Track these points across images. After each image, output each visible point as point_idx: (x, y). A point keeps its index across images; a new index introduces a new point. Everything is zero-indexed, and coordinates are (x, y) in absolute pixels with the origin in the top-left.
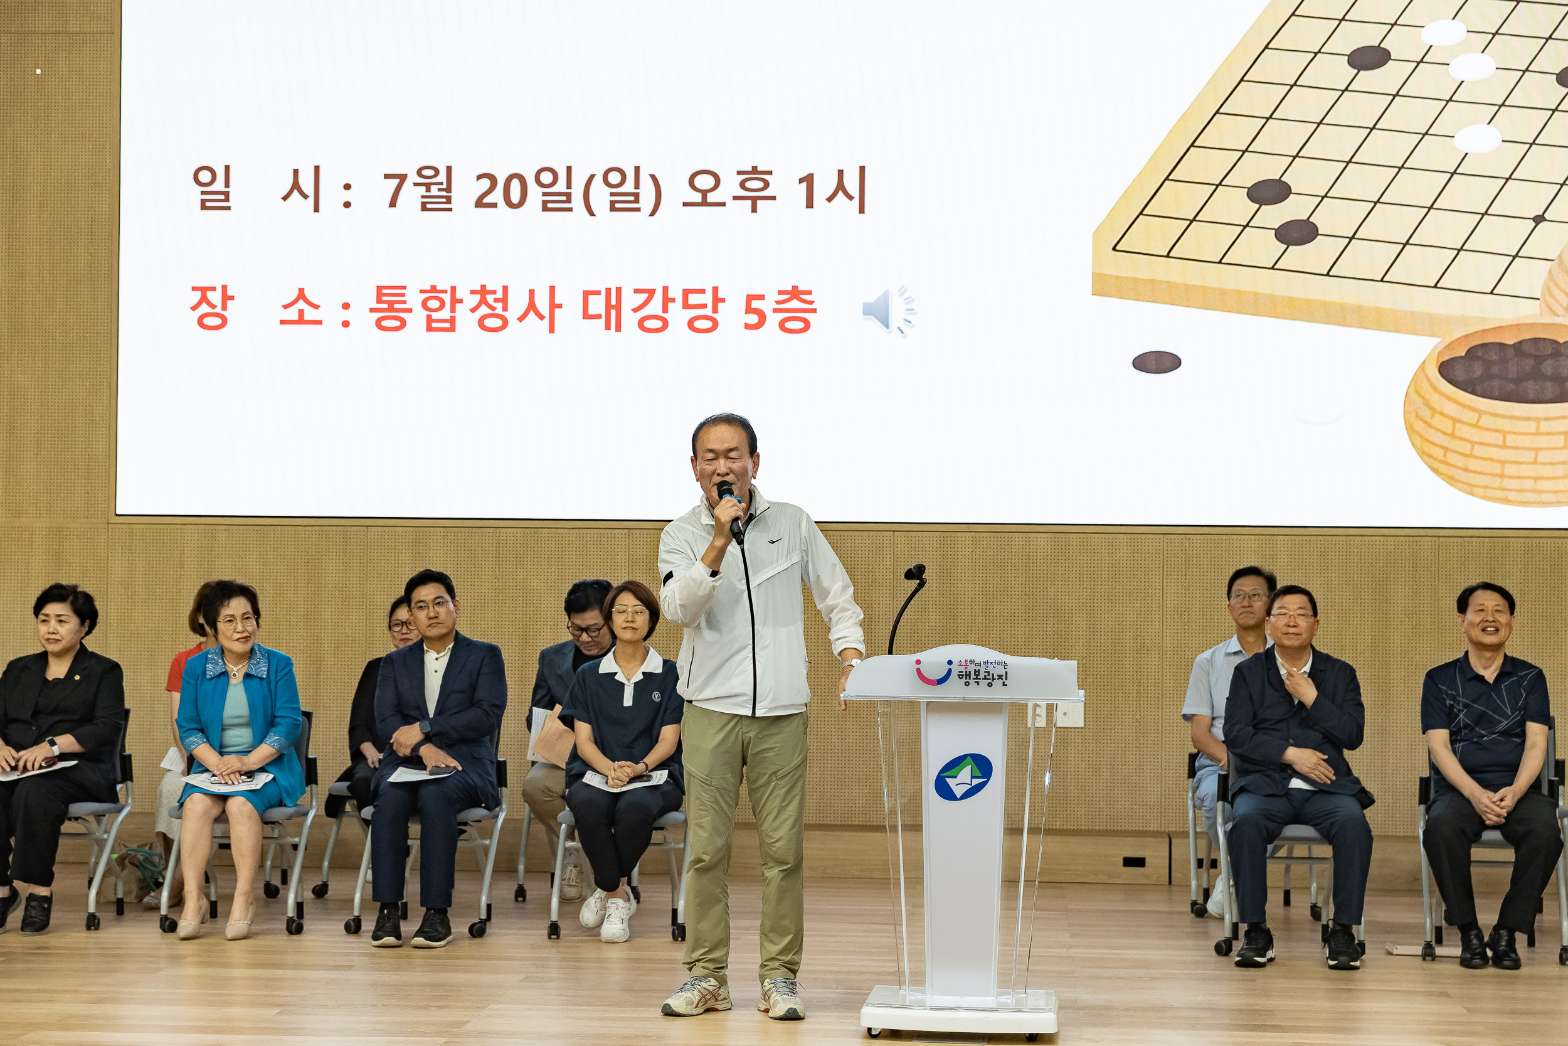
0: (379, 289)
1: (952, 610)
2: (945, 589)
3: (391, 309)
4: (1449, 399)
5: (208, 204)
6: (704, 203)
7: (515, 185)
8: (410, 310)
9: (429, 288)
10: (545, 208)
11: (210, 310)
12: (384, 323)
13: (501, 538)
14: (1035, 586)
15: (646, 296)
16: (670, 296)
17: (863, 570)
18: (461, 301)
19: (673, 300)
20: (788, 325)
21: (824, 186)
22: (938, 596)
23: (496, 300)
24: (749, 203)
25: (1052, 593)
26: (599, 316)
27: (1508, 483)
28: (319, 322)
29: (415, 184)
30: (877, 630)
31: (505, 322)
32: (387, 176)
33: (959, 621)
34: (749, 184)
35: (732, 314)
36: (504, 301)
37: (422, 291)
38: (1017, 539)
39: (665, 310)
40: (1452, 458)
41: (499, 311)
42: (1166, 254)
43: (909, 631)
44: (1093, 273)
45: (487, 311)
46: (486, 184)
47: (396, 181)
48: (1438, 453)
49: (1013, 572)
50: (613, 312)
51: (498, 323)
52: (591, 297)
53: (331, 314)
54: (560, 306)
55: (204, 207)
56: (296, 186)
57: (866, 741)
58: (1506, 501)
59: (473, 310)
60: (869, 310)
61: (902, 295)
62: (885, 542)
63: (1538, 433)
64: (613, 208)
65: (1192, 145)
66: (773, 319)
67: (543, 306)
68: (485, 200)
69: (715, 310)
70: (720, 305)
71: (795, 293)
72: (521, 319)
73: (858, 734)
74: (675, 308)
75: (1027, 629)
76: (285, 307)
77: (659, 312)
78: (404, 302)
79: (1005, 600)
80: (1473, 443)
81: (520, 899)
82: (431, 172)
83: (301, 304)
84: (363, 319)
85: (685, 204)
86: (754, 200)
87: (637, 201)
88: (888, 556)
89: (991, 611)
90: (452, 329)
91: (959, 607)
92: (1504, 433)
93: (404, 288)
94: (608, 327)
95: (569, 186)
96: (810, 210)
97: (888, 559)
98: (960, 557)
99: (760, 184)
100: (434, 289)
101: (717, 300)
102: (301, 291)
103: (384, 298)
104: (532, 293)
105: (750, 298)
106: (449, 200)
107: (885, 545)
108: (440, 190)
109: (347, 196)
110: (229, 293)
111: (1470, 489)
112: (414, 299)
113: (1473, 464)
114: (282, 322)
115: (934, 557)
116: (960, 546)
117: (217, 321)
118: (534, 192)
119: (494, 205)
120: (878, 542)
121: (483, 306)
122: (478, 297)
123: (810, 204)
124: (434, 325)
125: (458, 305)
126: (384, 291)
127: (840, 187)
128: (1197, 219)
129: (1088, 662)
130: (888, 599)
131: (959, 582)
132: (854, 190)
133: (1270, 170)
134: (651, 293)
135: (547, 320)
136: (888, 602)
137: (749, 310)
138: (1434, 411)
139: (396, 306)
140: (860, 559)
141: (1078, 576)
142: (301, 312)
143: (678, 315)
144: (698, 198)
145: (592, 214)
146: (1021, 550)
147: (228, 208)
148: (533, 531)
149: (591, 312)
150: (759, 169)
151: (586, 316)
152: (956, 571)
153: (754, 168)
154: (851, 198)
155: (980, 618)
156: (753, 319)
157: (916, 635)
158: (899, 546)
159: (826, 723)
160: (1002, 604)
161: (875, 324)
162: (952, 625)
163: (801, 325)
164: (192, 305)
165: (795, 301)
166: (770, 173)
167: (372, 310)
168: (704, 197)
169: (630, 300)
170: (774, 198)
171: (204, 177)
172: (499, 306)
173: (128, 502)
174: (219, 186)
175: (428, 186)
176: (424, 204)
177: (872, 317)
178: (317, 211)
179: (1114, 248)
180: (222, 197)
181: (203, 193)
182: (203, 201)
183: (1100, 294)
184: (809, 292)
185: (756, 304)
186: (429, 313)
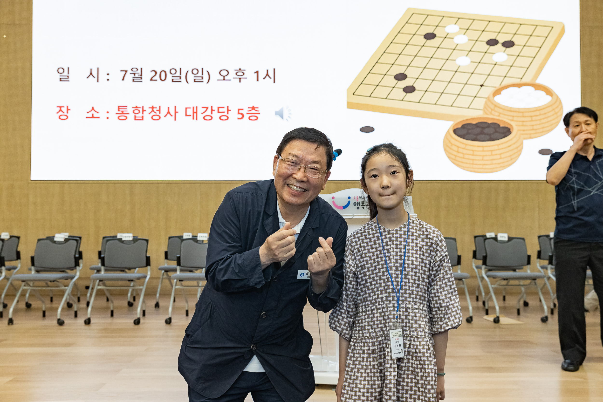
0: (119, 107)
3: (123, 113)
4: (456, 140)
5: (62, 79)
6: (224, 80)
7: (163, 74)
8: (129, 114)
11: (62, 113)
12: (120, 118)
15: (205, 109)
16: (213, 109)
18: (145, 111)
20: (251, 118)
21: (262, 74)
23: (157, 110)
24: (238, 79)
26: (190, 115)
27: (475, 166)
28: (99, 117)
29: (130, 73)
31: (160, 117)
32: (121, 71)
34: (238, 74)
35: (233, 114)
36: (159, 111)
37: (133, 108)
39: (212, 113)
40: (458, 159)
41: (158, 114)
42: (369, 96)
44: (347, 102)
45: (154, 114)
46: (153, 73)
47: (124, 72)
48: (454, 157)
50: (195, 114)
51: (158, 118)
53: (102, 114)
54: (178, 112)
55: (61, 81)
56: (91, 74)
58: (474, 172)
59: (149, 114)
60: (277, 113)
61: (287, 109)
63: (483, 151)
64: (195, 81)
65: (377, 62)
66: (246, 116)
67: (172, 112)
68: (153, 79)
69: (228, 113)
71: (253, 108)
72: (165, 116)
74: (215, 113)
76: (88, 112)
77: (210, 114)
78: (127, 111)
80: (464, 154)
83: (93, 112)
84: (114, 116)
85: (218, 80)
86: (240, 79)
87: (202, 79)
90: (143, 119)
92: (473, 151)
93: (127, 106)
94: (193, 119)
95: (180, 74)
96: (258, 81)
99: (242, 74)
100: (136, 107)
101: (228, 110)
102: (93, 107)
103: (120, 110)
104: (169, 108)
105: (239, 110)
106: (141, 78)
108: (138, 75)
109: (108, 77)
110: (69, 108)
111: (463, 168)
112: (130, 110)
113: (464, 160)
114: (87, 117)
117: (65, 117)
118: (169, 76)
119: (156, 80)
121: (153, 112)
122: (151, 110)
124: (137, 118)
126: (120, 108)
127: (267, 75)
128: (379, 85)
132: (272, 77)
133: (401, 70)
134: (207, 108)
135: (173, 117)
137: (239, 113)
138: (452, 144)
139: (124, 112)
142: (93, 114)
143: (216, 115)
144: (222, 78)
145: (188, 83)
147: (69, 81)
148: (169, 184)
149: (188, 114)
150: (242, 69)
151: (186, 115)
153: (240, 69)
156: (240, 116)
161: (278, 117)
163: (255, 118)
164: (57, 112)
165: (253, 111)
166: (245, 70)
167: (116, 114)
168: (224, 78)
169: (200, 110)
170: (246, 78)
171: (61, 71)
172: (158, 112)
173: (34, 176)
174: (66, 73)
175: (135, 74)
176: (133, 80)
177: (278, 115)
178: (98, 82)
179: (353, 94)
180: (67, 77)
181: (60, 76)
182: (60, 79)
183: (349, 108)
184: (258, 108)
185: (241, 112)
186: (135, 115)
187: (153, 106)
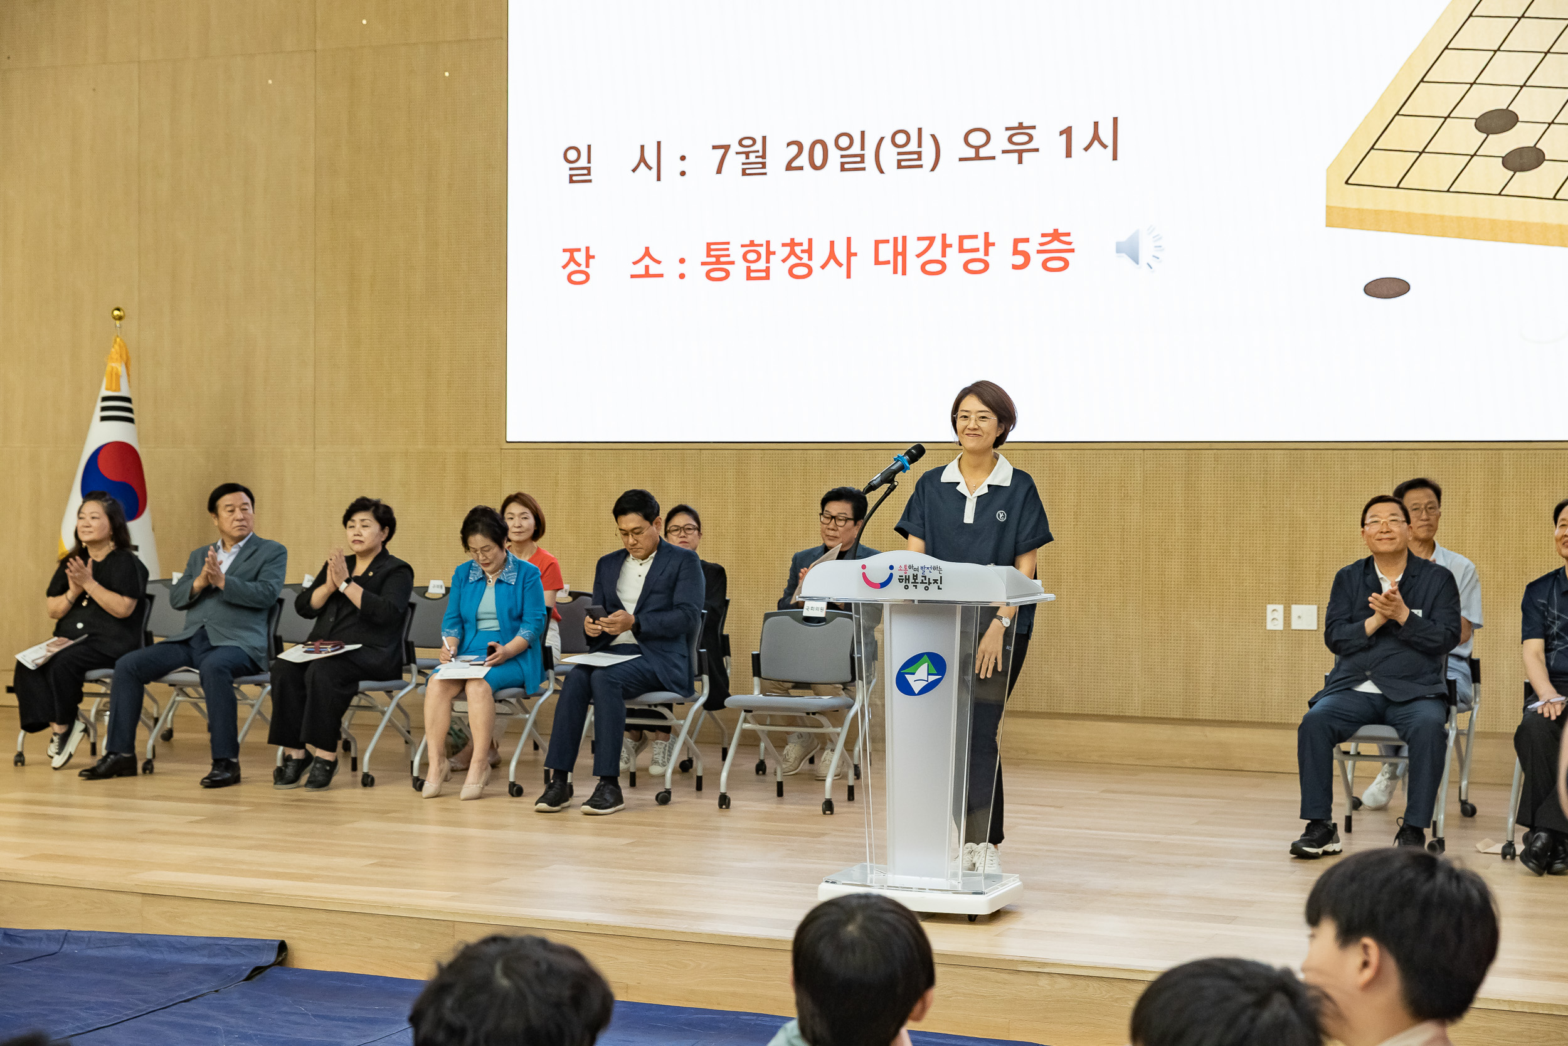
0: (709, 245)
1: (1196, 522)
2: (1190, 502)
3: (718, 262)
5: (574, 178)
6: (977, 158)
7: (818, 149)
8: (732, 263)
9: (748, 243)
10: (843, 169)
11: (575, 267)
12: (713, 274)
13: (808, 459)
14: (1272, 499)
15: (927, 243)
16: (948, 242)
17: (1117, 485)
18: (774, 253)
19: (950, 246)
21: (1081, 137)
22: (1183, 508)
23: (803, 251)
24: (1016, 155)
25: (1288, 506)
26: (888, 262)
28: (661, 276)
29: (737, 153)
30: (1129, 540)
31: (810, 272)
32: (714, 147)
33: (1202, 531)
34: (1015, 139)
35: (1001, 257)
36: (809, 251)
37: (742, 246)
38: (1256, 456)
39: (944, 255)
41: (805, 260)
42: (1396, 185)
43: (1157, 540)
44: (1327, 206)
45: (796, 261)
46: (794, 149)
47: (722, 151)
49: (1252, 486)
50: (900, 258)
51: (804, 271)
52: (881, 246)
53: (670, 268)
54: (855, 254)
55: (571, 181)
56: (642, 159)
59: (784, 261)
60: (1120, 249)
61: (1150, 233)
62: (1136, 459)
64: (899, 166)
65: (1422, 80)
66: (1037, 260)
67: (841, 254)
68: (794, 164)
69: (986, 253)
70: (991, 248)
72: (823, 267)
73: (1112, 633)
74: (952, 252)
75: (1265, 538)
76: (635, 263)
77: (939, 257)
78: (728, 256)
79: (1245, 512)
81: (761, 772)
82: (749, 142)
83: (647, 261)
84: (696, 271)
85: (961, 160)
86: (1020, 153)
87: (919, 159)
88: (1139, 472)
89: (1232, 522)
90: (767, 277)
91: (1203, 518)
93: (728, 243)
94: (895, 272)
95: (863, 148)
96: (1069, 159)
97: (1138, 475)
98: (1203, 472)
99: (1026, 138)
100: (752, 243)
101: (988, 244)
102: (647, 249)
103: (712, 253)
104: (832, 243)
105: (1017, 242)
106: (764, 165)
107: (1136, 463)
108: (757, 157)
109: (683, 166)
110: (591, 253)
112: (736, 253)
114: (633, 276)
115: (1180, 473)
116: (1203, 463)
117: (582, 277)
118: (835, 155)
119: (801, 168)
120: (1129, 459)
122: (788, 249)
123: (1069, 154)
124: (753, 275)
125: (772, 257)
126: (713, 247)
127: (1096, 137)
128: (1426, 150)
129: (1321, 570)
130: (1138, 511)
132: (1108, 139)
133: (1497, 101)
134: (931, 240)
135: (845, 267)
136: (1139, 514)
137: (1016, 252)
139: (722, 259)
140: (1114, 475)
141: (1312, 489)
142: (647, 267)
143: (955, 259)
144: (971, 153)
145: (882, 172)
146: (1259, 466)
147: (590, 181)
148: (834, 452)
149: (881, 259)
150: (1024, 125)
151: (877, 262)
152: (1200, 486)
153: (1021, 124)
154: (1105, 147)
155: (1222, 529)
156: (1020, 260)
157: (1163, 544)
158: (1149, 463)
160: (1242, 516)
161: (1126, 260)
162: (1196, 535)
163: (1061, 264)
164: (564, 264)
165: (1056, 243)
166: (1034, 127)
167: (703, 264)
168: (977, 153)
169: (914, 247)
170: (1037, 150)
171: (572, 155)
172: (805, 256)
173: (516, 431)
174: (583, 162)
175: (747, 154)
176: (744, 170)
177: (1124, 255)
178: (659, 179)
179: (1347, 183)
180: (585, 172)
181: (571, 169)
182: (571, 176)
183: (1332, 226)
184: (1068, 234)
185: (1021, 247)
186: (749, 265)
187: (792, 240)
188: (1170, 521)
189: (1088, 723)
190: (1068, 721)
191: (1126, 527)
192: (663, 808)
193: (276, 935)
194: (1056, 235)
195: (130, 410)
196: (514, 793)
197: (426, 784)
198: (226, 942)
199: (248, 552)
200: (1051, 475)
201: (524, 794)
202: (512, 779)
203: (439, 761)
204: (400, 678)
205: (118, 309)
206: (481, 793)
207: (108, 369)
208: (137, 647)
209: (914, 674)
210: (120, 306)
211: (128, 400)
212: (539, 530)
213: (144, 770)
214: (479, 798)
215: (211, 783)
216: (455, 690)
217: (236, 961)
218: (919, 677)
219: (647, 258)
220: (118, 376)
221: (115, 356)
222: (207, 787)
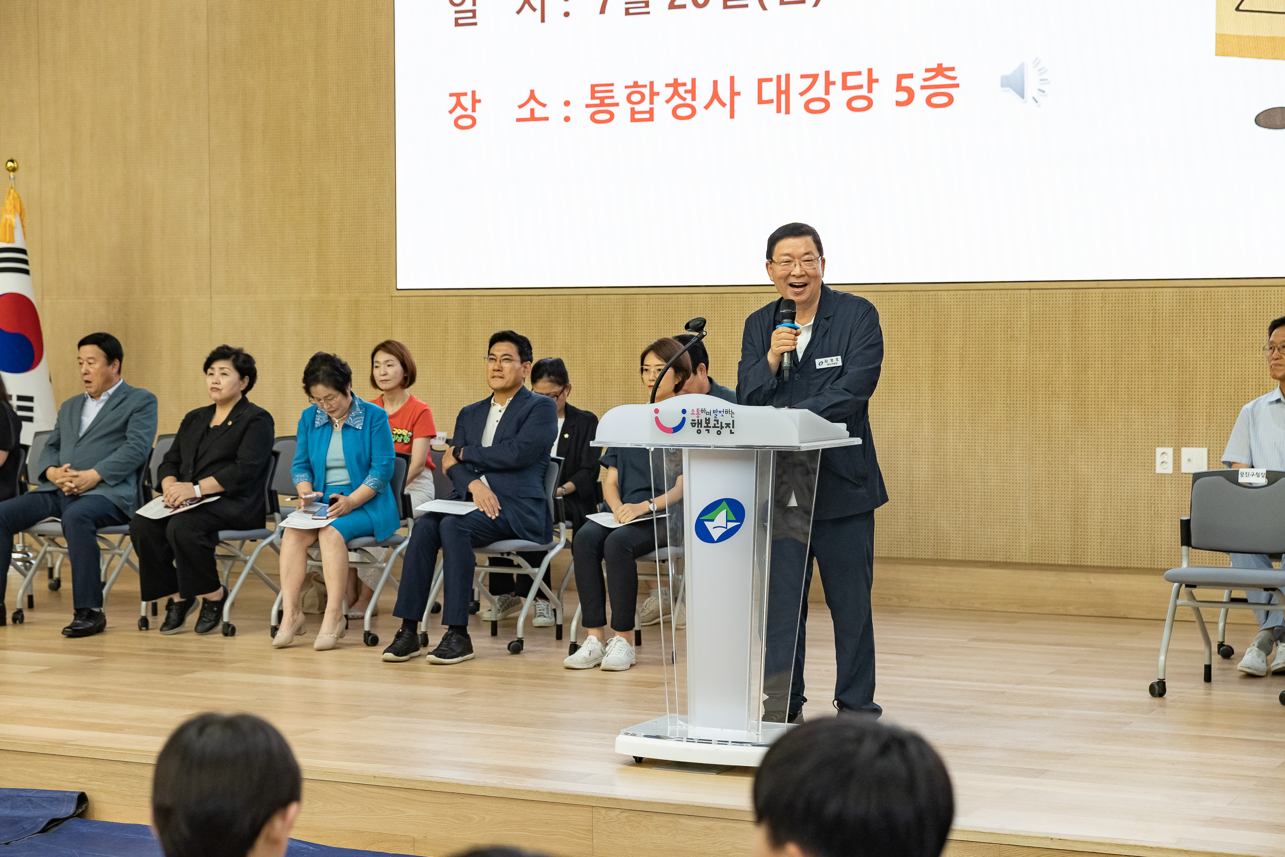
0: (593, 86)
1: (1084, 363)
2: (1077, 342)
3: (602, 104)
5: (460, 21)
8: (617, 105)
9: (632, 84)
10: (725, 6)
11: (462, 112)
12: (597, 117)
15: (810, 80)
16: (831, 79)
17: (1003, 326)
18: (658, 94)
19: (834, 83)
22: (1071, 349)
23: (686, 92)
25: (1178, 346)
26: (771, 101)
28: (547, 119)
30: (1015, 382)
31: (694, 112)
33: (1090, 372)
35: (885, 93)
36: (693, 91)
37: (626, 87)
38: (1144, 295)
39: (827, 92)
41: (689, 101)
43: (1044, 382)
44: (1216, 34)
45: (679, 101)
49: (1141, 325)
50: (783, 97)
51: (687, 111)
52: (764, 84)
53: (555, 111)
54: (739, 94)
55: (457, 24)
56: (527, 1)
57: (1006, 484)
59: (668, 101)
60: (1006, 83)
61: (1036, 66)
62: (1022, 299)
64: (782, 2)
66: (921, 96)
67: (725, 95)
68: (677, 2)
69: (870, 90)
70: (874, 85)
72: (707, 107)
73: (999, 478)
74: (836, 89)
75: (1153, 379)
76: (520, 107)
77: (822, 95)
78: (612, 97)
79: (1133, 352)
83: (532, 104)
84: (581, 114)
88: (1025, 313)
89: (1120, 362)
90: (651, 119)
91: (1090, 359)
93: (612, 85)
94: (779, 111)
97: (1025, 316)
98: (1090, 312)
100: (636, 84)
101: (871, 81)
102: (532, 92)
103: (597, 95)
104: (715, 83)
105: (900, 77)
106: (647, 4)
107: (1022, 303)
109: (566, 6)
110: (477, 98)
112: (620, 94)
114: (518, 120)
115: (1067, 312)
116: (1091, 302)
117: (468, 122)
119: (684, 6)
120: (1016, 299)
121: (676, 97)
122: (671, 90)
124: (637, 116)
125: (655, 98)
126: (597, 89)
129: (1212, 411)
130: (1025, 352)
131: (1090, 336)
134: (815, 77)
135: (728, 107)
136: (1025, 356)
137: (900, 88)
139: (607, 101)
140: (1000, 316)
141: (1202, 328)
142: (532, 111)
143: (838, 96)
145: (764, 8)
146: (1148, 305)
147: (475, 24)
149: (764, 98)
151: (761, 101)
152: (1087, 325)
155: (1110, 369)
156: (903, 96)
157: (1050, 386)
158: (1035, 303)
159: (970, 467)
160: (1130, 356)
161: (1012, 95)
162: (1083, 376)
163: (945, 100)
164: (451, 109)
165: (940, 78)
167: (588, 106)
169: (797, 85)
172: (689, 96)
173: (406, 279)
176: (627, 10)
177: (1009, 89)
178: (543, 20)
179: (1237, 9)
180: (470, 14)
181: (456, 12)
182: (457, 19)
183: (1223, 55)
184: (952, 69)
185: (905, 83)
186: (632, 106)
187: (676, 80)
188: (1057, 363)
189: (972, 570)
190: (950, 568)
191: (1012, 369)
192: (515, 658)
193: (77, 788)
194: (940, 70)
195: (25, 262)
196: (369, 643)
197: (279, 634)
198: (28, 794)
199: (117, 400)
200: (936, 317)
201: (379, 643)
202: (367, 628)
203: (292, 611)
204: (264, 527)
205: (12, 161)
206: (336, 643)
207: (3, 220)
208: (12, 495)
209: (713, 520)
210: (14, 158)
211: (23, 251)
212: (409, 377)
213: (14, 620)
214: (333, 648)
215: (73, 632)
216: (310, 540)
217: (33, 813)
218: (719, 523)
219: (532, 101)
220: (12, 228)
221: (9, 207)
222: (70, 636)
